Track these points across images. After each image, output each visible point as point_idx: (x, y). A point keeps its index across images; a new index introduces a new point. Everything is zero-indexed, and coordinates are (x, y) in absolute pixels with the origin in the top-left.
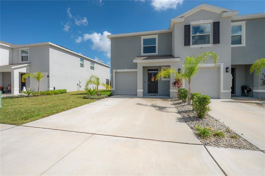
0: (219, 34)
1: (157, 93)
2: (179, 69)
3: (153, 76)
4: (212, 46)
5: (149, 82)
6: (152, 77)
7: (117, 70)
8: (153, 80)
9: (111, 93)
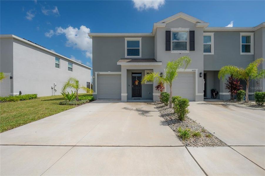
0: (194, 42)
1: (141, 97)
2: (161, 74)
3: (137, 80)
4: (189, 52)
5: (133, 86)
6: (136, 81)
7: (99, 72)
8: (137, 83)
9: (93, 98)
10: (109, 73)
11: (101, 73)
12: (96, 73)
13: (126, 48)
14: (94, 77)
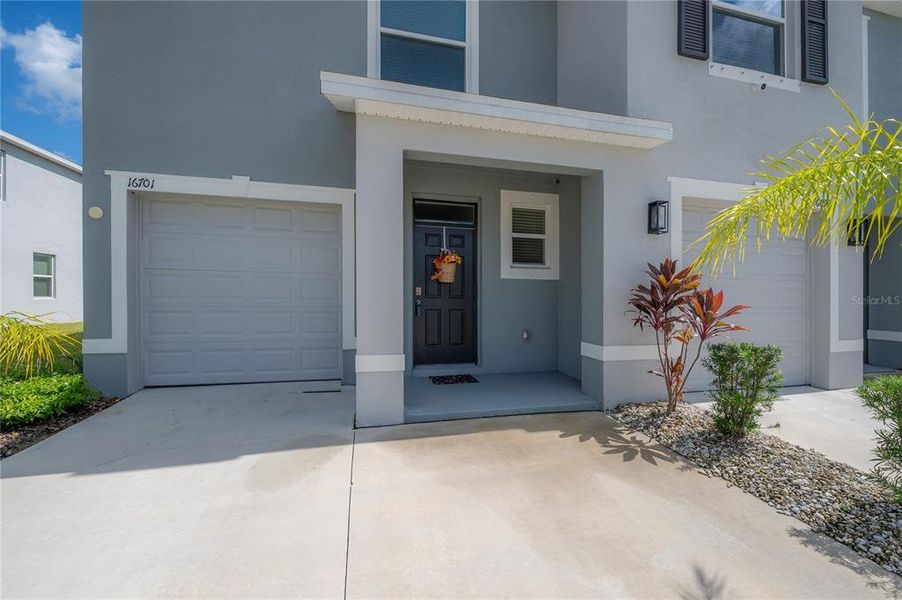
0: (823, 28)
1: (472, 358)
2: (653, 206)
3: (444, 249)
5: (419, 291)
6: (441, 257)
7: (149, 176)
8: (447, 272)
9: (78, 388)
10: (239, 186)
11: (165, 183)
12: (120, 182)
13: (374, 28)
14: (96, 212)
